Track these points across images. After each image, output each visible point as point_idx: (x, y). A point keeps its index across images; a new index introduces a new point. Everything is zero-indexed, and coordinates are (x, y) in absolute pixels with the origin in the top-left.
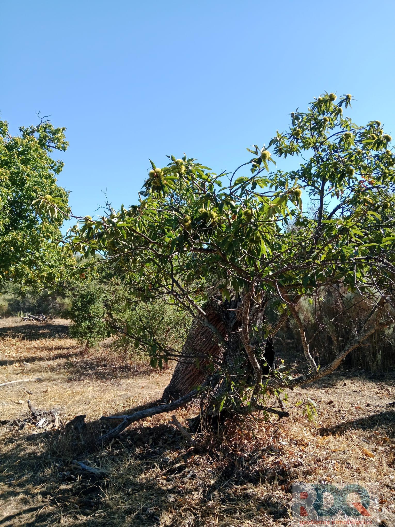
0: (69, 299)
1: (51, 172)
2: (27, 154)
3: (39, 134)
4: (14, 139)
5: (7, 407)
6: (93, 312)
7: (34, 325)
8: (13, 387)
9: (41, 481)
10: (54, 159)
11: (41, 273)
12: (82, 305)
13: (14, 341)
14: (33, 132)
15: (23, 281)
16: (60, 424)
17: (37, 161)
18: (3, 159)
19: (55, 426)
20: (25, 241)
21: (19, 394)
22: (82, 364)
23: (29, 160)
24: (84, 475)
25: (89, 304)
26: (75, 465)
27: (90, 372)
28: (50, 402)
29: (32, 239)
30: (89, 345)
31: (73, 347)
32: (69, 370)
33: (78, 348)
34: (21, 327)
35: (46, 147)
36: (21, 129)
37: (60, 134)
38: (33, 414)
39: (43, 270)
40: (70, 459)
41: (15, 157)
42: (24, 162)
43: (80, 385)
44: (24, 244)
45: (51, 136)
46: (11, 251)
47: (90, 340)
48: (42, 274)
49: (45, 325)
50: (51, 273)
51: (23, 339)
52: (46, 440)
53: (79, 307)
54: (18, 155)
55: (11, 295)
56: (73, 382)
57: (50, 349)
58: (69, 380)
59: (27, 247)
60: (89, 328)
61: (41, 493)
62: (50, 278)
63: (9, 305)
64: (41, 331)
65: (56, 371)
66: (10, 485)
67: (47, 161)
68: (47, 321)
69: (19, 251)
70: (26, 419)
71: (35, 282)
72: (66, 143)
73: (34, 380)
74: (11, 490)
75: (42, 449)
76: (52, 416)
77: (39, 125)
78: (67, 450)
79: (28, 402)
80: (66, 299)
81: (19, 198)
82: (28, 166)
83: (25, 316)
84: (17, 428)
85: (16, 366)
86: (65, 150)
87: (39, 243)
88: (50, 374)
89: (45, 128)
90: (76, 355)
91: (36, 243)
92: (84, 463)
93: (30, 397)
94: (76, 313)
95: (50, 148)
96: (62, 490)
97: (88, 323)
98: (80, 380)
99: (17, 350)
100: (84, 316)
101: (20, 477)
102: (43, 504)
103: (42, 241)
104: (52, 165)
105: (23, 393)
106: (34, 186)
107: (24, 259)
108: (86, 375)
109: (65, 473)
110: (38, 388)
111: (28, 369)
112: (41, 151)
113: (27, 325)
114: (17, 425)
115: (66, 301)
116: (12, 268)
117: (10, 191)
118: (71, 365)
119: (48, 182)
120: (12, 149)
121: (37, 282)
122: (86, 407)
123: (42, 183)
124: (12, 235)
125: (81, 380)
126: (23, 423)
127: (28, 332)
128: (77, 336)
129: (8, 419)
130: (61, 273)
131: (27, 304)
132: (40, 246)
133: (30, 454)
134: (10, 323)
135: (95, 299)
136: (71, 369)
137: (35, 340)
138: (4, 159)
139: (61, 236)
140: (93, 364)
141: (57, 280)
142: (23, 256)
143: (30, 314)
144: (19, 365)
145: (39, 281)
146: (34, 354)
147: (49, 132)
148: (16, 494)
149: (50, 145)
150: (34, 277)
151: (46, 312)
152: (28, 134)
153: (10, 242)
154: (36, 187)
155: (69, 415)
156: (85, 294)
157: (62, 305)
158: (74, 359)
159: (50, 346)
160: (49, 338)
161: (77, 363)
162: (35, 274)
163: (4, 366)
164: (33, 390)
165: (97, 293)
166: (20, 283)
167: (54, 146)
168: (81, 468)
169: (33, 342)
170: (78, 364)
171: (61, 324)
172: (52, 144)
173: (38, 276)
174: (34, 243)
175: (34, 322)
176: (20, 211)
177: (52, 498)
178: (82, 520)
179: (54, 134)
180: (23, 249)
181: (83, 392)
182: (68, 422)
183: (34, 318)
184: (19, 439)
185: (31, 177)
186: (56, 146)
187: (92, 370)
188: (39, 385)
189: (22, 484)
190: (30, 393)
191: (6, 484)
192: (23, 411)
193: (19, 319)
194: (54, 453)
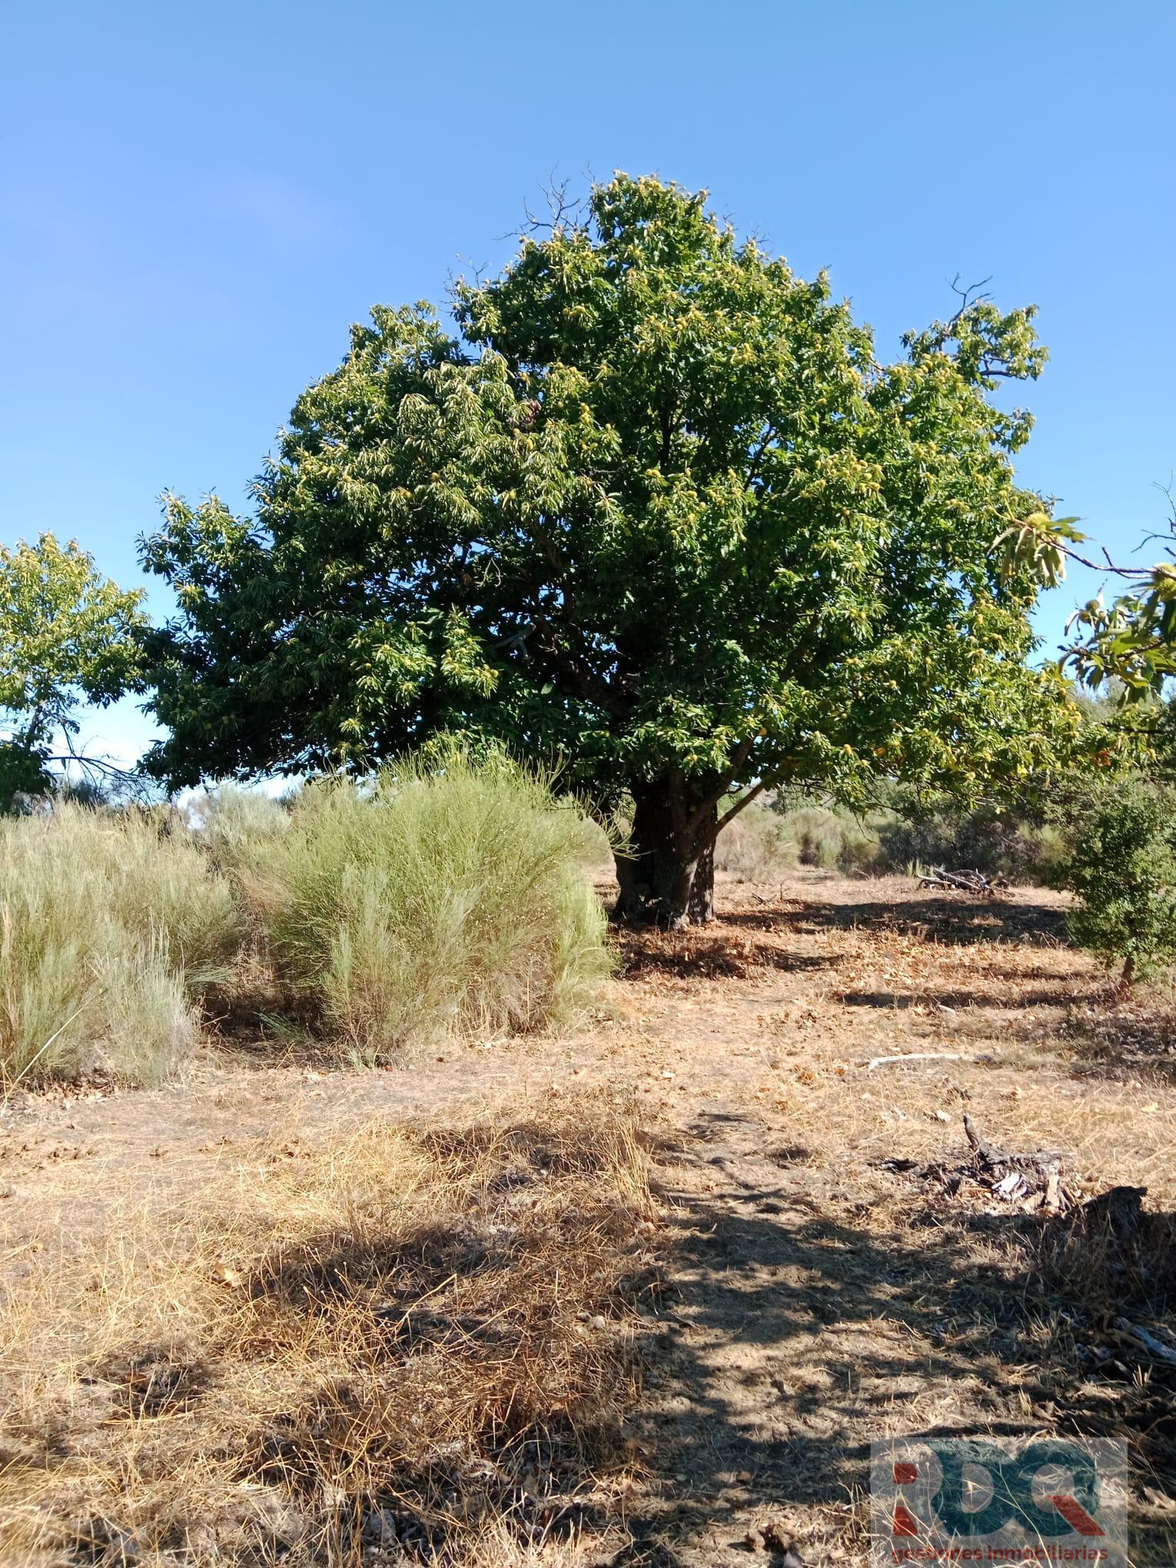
0: (1053, 830)
1: (996, 449)
2: (928, 408)
3: (956, 342)
4: (891, 373)
5: (908, 1125)
6: (1144, 872)
7: (956, 901)
8: (915, 1069)
9: (1023, 1355)
10: (1003, 408)
11: (977, 750)
12: (1105, 850)
13: (905, 943)
14: (938, 342)
15: (926, 775)
16: (1064, 1199)
17: (956, 424)
18: (861, 434)
19: (1049, 1203)
20: (928, 659)
21: (935, 1092)
22: (1113, 1031)
23: (933, 424)
24: (1156, 1370)
25: (1128, 847)
26: (1124, 1335)
27: (1140, 1056)
28: (1026, 1129)
29: (948, 654)
30: (1134, 975)
31: (1077, 975)
32: (1073, 1043)
33: (1093, 978)
34: (918, 904)
35: (978, 376)
36: (905, 340)
37: (1021, 329)
38: (982, 1156)
39: (983, 744)
40: (1108, 1313)
41: (893, 425)
42: (921, 434)
43: (1115, 1093)
44: (925, 670)
45: (993, 340)
46: (889, 691)
47: (1136, 959)
48: (979, 754)
49: (986, 902)
50: (1004, 752)
51: (929, 938)
52: (1027, 1240)
53: (1095, 854)
54: (902, 416)
55: (884, 814)
56: (1091, 1081)
57: (1008, 976)
58: (1078, 1074)
59: (933, 677)
60: (1129, 920)
61: (1027, 1389)
62: (1004, 765)
63: (883, 841)
64: (976, 921)
65: (1035, 1040)
66: (937, 1343)
67: (983, 418)
68: (992, 892)
69: (913, 692)
70: (963, 1168)
71: (962, 778)
72: (1038, 354)
73: (972, 1059)
74: (941, 1356)
75: (1016, 1263)
76: (1038, 1172)
77: (957, 316)
78: (1095, 1283)
79: (965, 1120)
80: (1047, 828)
81: (908, 540)
82: (932, 443)
83: (928, 874)
84: (939, 1188)
85: (917, 1014)
86: (1035, 376)
87: (968, 664)
88: (1016, 1047)
89: (976, 321)
90: (1092, 1000)
91: (958, 664)
92: (1152, 1334)
93: (965, 1106)
94: (1088, 873)
95: (991, 379)
96: (1088, 1398)
97: (1127, 906)
98: (1111, 1077)
99: (915, 966)
100: (1112, 884)
101: (961, 1328)
102: (1037, 1423)
103: (976, 657)
104: (998, 428)
105: (944, 1091)
106: (950, 497)
107: (926, 714)
108: (1132, 1065)
109: (1096, 1350)
110: (986, 1084)
111: (952, 1026)
112: (965, 390)
113: (935, 900)
114: (939, 1179)
115: (1047, 834)
116: (895, 741)
117: (883, 524)
118: (1078, 1028)
119: (988, 481)
120: (885, 402)
121: (965, 779)
122: (1142, 1164)
123: (971, 487)
124: (894, 646)
125: (1117, 1079)
126: (956, 1176)
127: (941, 921)
128: (1094, 943)
129: (911, 1158)
130: (1035, 751)
131: (930, 840)
132: (972, 674)
133: (982, 1269)
134: (890, 893)
135: (1149, 830)
136: (1082, 1041)
137: (963, 945)
138: (865, 435)
139: (1030, 638)
140: (1150, 1034)
141: (1022, 770)
142: (923, 704)
143: (941, 870)
144: (927, 1011)
145: (971, 776)
146: (964, 984)
147: (985, 330)
148: (958, 1374)
149: (991, 368)
150: (958, 763)
151: (986, 865)
152: (926, 350)
153: (888, 666)
154: (954, 501)
155: (1089, 1179)
156: (1115, 814)
157: (1035, 846)
158: (1086, 1012)
159: (1008, 967)
160: (1003, 942)
161: (1098, 1024)
162: (958, 757)
163: (885, 1010)
164: (972, 1088)
165: (1153, 813)
166: (918, 780)
167: (1003, 368)
168: (1144, 1347)
169: (958, 950)
170: (1102, 1030)
171: (1035, 904)
172: (997, 365)
173: (966, 761)
174: (953, 667)
175: (955, 894)
176: (912, 578)
177: (1060, 1413)
178: (1161, 1507)
179: (1000, 333)
180: (925, 684)
181: (1126, 1117)
182: (1088, 1198)
183: (953, 882)
184: (949, 1219)
185: (942, 473)
186: (1009, 369)
187: (1146, 1052)
188: (988, 1075)
189: (968, 1350)
190: (964, 1095)
191: (926, 1337)
192: (949, 1142)
193: (910, 882)
194: (1055, 1283)
